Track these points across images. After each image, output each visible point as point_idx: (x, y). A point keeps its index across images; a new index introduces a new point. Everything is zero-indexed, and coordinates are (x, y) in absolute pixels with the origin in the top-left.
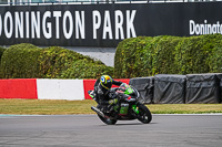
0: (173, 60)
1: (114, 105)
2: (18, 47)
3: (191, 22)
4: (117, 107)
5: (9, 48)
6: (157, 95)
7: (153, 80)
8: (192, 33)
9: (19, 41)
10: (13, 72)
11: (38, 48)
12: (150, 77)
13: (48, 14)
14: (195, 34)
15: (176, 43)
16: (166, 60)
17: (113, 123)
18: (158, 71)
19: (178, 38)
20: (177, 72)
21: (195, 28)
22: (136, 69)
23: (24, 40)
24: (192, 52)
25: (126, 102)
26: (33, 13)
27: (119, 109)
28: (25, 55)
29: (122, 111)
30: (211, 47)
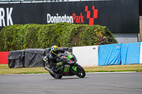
0: (37, 39)
1: (60, 66)
3: (48, 15)
4: (62, 67)
6: (26, 62)
7: (24, 52)
8: (48, 22)
12: (22, 51)
14: (51, 23)
15: (39, 29)
16: (32, 40)
17: (60, 78)
18: (28, 47)
19: (40, 25)
20: (39, 47)
21: (51, 19)
22: (13, 46)
24: (49, 34)
25: (68, 64)
27: (63, 69)
30: (61, 31)
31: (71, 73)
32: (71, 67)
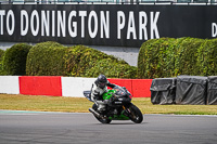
0: (195, 61)
2: (44, 45)
3: (214, 24)
5: (35, 46)
6: (179, 96)
7: (176, 81)
8: (214, 35)
9: (45, 39)
10: (38, 69)
11: (64, 47)
12: (173, 78)
13: (73, 13)
15: (198, 45)
16: (188, 62)
18: (181, 72)
20: (199, 73)
22: (159, 70)
23: (50, 39)
24: (214, 54)
26: (59, 12)
28: (51, 53)
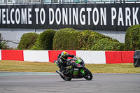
1: (69, 69)
2: (64, 30)
5: (59, 31)
10: (61, 46)
11: (77, 31)
13: (83, 9)
23: (68, 26)
25: (77, 68)
26: (74, 9)
27: (73, 72)
28: (69, 35)
29: (74, 73)
31: (79, 76)
32: (79, 71)
